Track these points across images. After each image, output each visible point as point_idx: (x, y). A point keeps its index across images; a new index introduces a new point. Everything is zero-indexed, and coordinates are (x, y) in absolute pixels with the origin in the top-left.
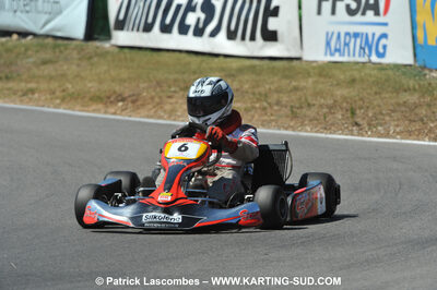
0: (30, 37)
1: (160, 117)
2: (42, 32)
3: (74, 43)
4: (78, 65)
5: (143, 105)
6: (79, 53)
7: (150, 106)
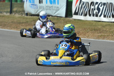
0: (51, 17)
1: (85, 38)
2: (54, 15)
3: (63, 18)
4: (63, 24)
5: (81, 34)
6: (64, 21)
7: (82, 35)
